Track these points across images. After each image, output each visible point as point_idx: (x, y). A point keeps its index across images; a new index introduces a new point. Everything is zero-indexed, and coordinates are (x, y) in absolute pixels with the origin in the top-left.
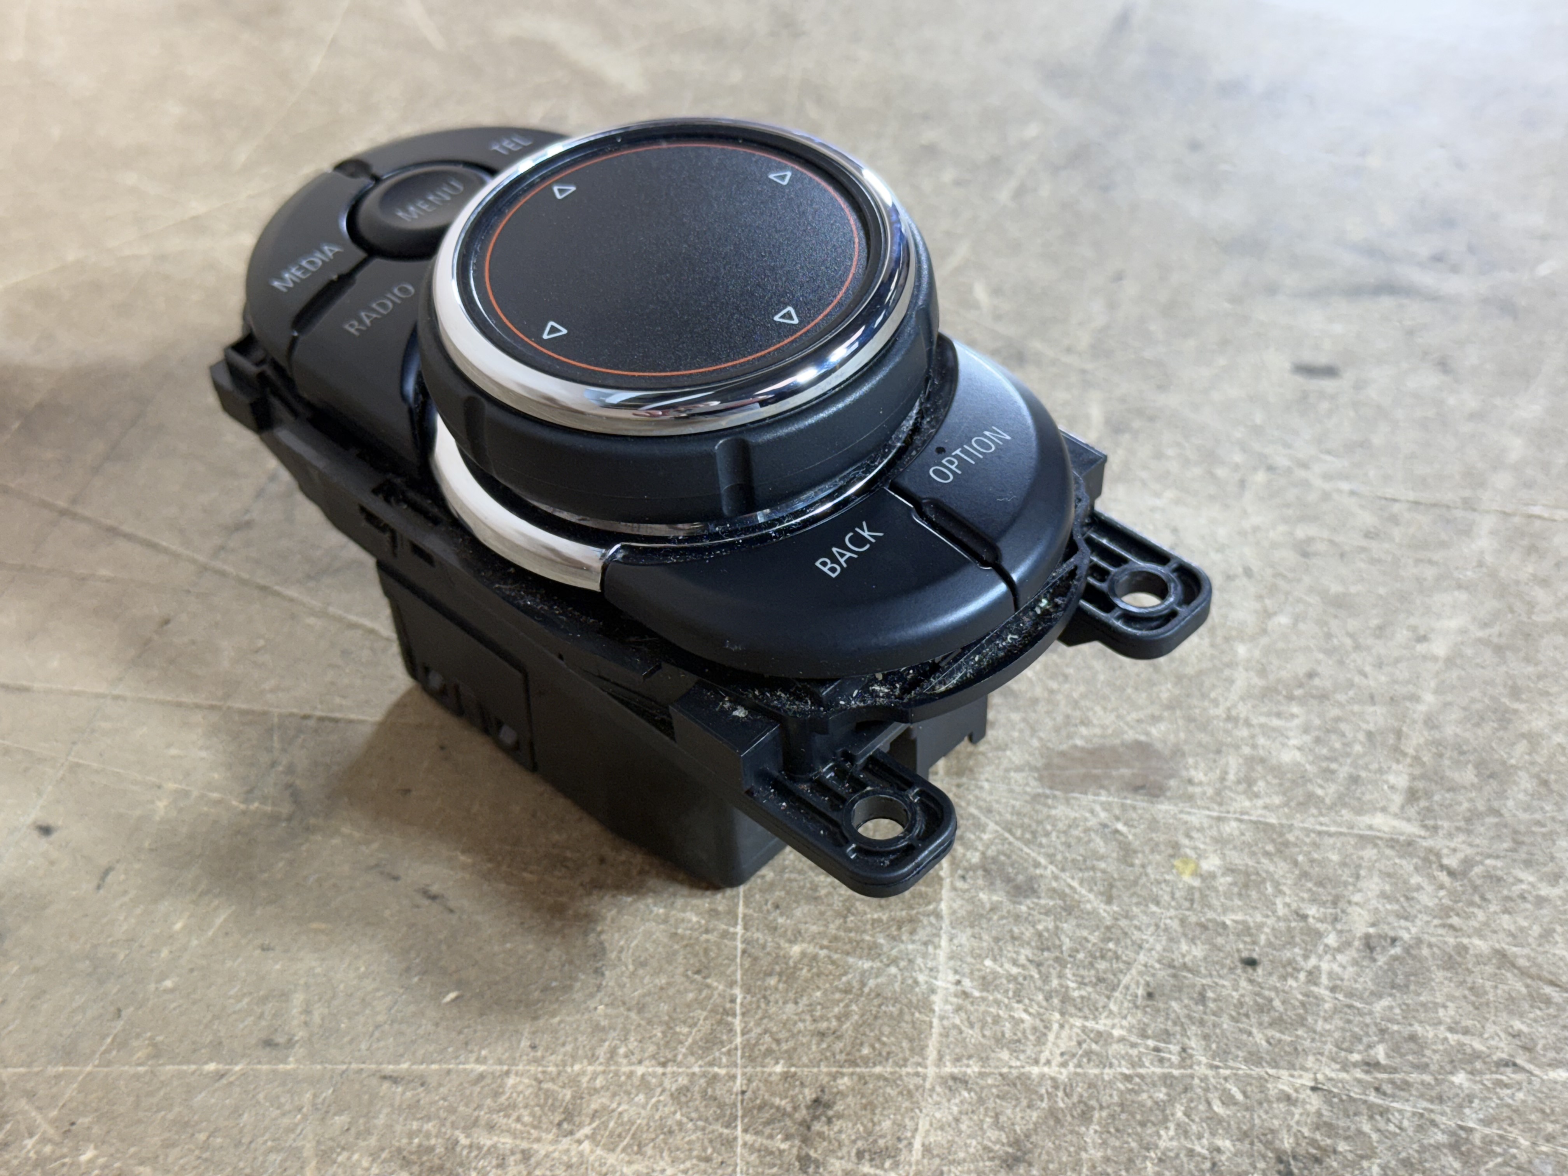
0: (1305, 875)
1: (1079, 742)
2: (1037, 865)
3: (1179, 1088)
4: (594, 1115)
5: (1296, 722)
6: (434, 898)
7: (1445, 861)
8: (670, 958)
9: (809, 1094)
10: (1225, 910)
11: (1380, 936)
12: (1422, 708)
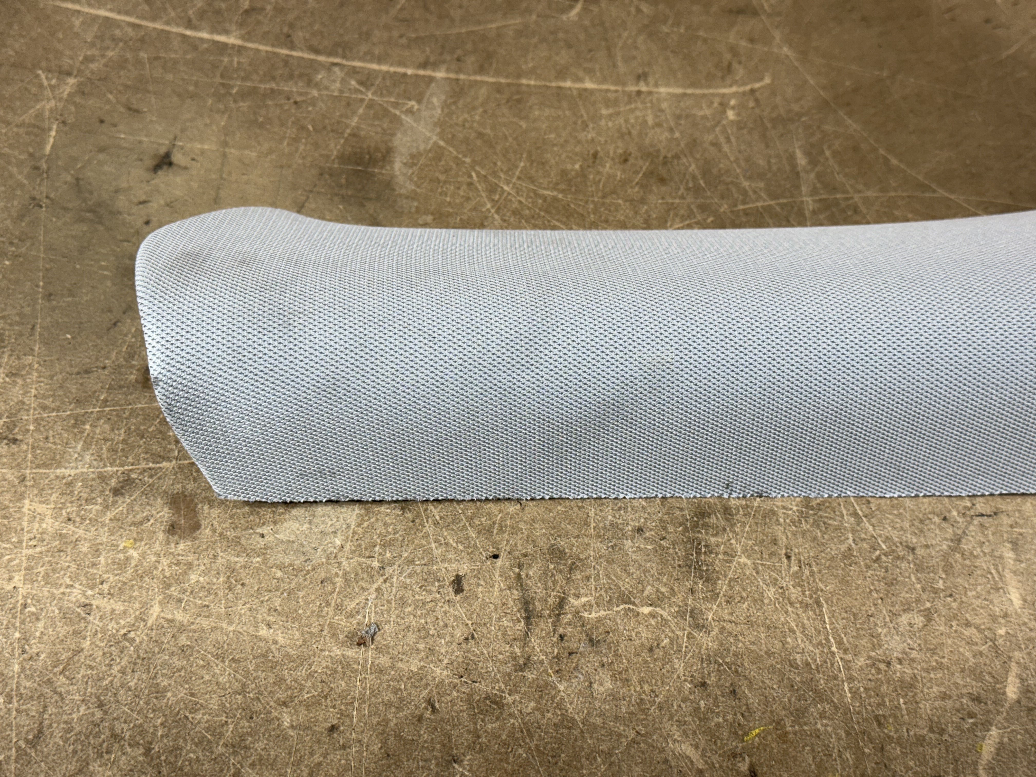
0: (125, 583)
1: (200, 506)
2: (131, 496)
3: (17, 545)
4: (14, 381)
5: (215, 580)
6: (115, 324)
7: (132, 633)
8: (86, 392)
9: (19, 437)
10: (106, 558)
11: (91, 609)
12: (224, 625)
